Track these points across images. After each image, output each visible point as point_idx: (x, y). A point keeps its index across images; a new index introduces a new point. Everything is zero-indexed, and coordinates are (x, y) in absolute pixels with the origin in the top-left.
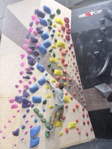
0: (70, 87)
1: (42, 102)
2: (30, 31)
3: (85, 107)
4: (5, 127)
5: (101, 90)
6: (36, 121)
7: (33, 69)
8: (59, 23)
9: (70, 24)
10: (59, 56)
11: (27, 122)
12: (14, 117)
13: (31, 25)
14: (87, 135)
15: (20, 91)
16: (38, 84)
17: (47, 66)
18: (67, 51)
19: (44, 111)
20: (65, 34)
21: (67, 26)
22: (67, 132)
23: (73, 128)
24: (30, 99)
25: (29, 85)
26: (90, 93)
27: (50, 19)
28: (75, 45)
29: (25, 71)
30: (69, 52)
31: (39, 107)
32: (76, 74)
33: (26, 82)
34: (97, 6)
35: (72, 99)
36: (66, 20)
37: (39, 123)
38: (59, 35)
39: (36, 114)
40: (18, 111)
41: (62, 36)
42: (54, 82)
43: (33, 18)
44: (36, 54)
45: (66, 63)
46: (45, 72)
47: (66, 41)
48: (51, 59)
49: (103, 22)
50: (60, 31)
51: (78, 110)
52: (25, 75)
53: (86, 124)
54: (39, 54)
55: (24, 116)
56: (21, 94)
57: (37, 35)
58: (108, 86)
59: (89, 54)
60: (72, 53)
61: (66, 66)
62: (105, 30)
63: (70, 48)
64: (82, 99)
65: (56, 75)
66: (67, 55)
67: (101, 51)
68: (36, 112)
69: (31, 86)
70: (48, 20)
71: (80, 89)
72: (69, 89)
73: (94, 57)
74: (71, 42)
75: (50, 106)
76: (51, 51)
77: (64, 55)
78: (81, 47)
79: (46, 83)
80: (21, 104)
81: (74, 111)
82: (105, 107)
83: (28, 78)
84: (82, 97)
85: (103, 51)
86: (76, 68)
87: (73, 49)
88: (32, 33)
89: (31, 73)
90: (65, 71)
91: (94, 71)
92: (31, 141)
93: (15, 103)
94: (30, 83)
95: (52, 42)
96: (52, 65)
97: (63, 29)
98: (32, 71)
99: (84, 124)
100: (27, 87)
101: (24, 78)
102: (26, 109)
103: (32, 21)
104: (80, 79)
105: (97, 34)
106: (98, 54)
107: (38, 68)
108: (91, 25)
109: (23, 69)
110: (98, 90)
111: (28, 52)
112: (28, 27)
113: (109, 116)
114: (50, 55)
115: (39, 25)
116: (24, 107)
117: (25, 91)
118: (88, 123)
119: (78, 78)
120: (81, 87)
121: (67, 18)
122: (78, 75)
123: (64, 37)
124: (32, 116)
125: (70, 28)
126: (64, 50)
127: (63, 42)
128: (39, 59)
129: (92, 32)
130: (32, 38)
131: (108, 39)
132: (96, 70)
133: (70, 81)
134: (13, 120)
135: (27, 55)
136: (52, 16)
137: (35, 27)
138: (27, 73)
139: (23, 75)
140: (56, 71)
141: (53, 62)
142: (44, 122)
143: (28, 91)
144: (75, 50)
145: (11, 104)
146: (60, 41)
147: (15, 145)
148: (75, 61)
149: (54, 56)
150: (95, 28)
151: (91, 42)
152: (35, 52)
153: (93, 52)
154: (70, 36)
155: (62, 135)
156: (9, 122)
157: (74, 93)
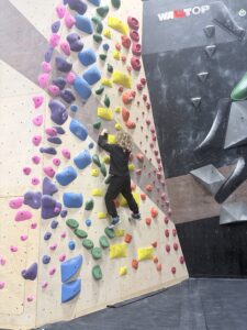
0: (139, 173)
1: (84, 206)
2: (54, 43)
3: (170, 214)
4: (3, 262)
5: (204, 179)
6: (72, 247)
7: (62, 132)
8: (118, 28)
9: (140, 32)
10: (117, 104)
11: (53, 248)
12: (23, 239)
13: (55, 28)
14: (174, 271)
15: (35, 182)
17: (91, 126)
19: (89, 224)
20: (130, 56)
21: (135, 36)
22: (135, 266)
23: (147, 258)
24: (59, 199)
25: (54, 168)
26: (180, 186)
27: (99, 18)
28: (151, 82)
29: (45, 137)
30: (139, 98)
31: (77, 215)
32: (152, 146)
33: (47, 162)
35: (143, 198)
36: (133, 23)
37: (80, 251)
38: (117, 58)
39: (72, 232)
40: (34, 226)
41: (124, 60)
43: (60, 13)
44: (69, 98)
45: (132, 120)
46: (89, 140)
47: (132, 71)
48: (101, 110)
49: (211, 34)
50: (118, 49)
51: (156, 222)
52: (46, 145)
53: (172, 249)
54: (74, 99)
55: (48, 237)
56: (38, 189)
57: (68, 54)
58: (217, 171)
59: (180, 101)
60: (145, 99)
61: (132, 127)
62: (215, 51)
63: (140, 89)
64: (163, 198)
66: (135, 103)
67: (205, 97)
68: (73, 226)
69: (60, 170)
70: (94, 20)
71: (159, 177)
72: (138, 178)
73: (190, 108)
74: (142, 74)
75: (100, 214)
76: (99, 92)
77: (127, 102)
78: (164, 86)
79: (92, 164)
80: (40, 210)
81: (148, 223)
83: (52, 152)
84: (163, 194)
85: (211, 95)
86: (153, 132)
87: (146, 91)
88: (58, 49)
89: (58, 142)
91: (191, 139)
92: (63, 288)
93: (25, 208)
94: (57, 163)
95: (103, 72)
96: (103, 123)
97: (126, 44)
98: (61, 137)
99: (168, 250)
100: (50, 173)
101: (42, 151)
102: (51, 221)
103: (56, 19)
104: (159, 157)
105: (199, 59)
106: (200, 102)
107: (74, 130)
108: (187, 38)
109: (41, 132)
110: (197, 180)
111: (50, 93)
112: (48, 35)
113: (217, 232)
114: (98, 101)
115: (74, 31)
116: (45, 216)
117: (46, 181)
118: (176, 249)
119: (156, 153)
120: (162, 173)
121: (133, 19)
122: (157, 148)
123: (129, 63)
124: (64, 236)
125: (140, 42)
126: (127, 92)
127: (126, 73)
128: (74, 109)
129: (187, 53)
130: (58, 60)
131: (220, 70)
132: (195, 137)
133: (141, 160)
134: (21, 245)
135: (47, 99)
136: (103, 12)
137: (63, 33)
138: (50, 140)
139: (41, 146)
140: (111, 139)
141: (106, 119)
142: (89, 248)
143: (54, 181)
144: (150, 93)
145: (15, 212)
146: (120, 70)
147: (29, 300)
148: (150, 116)
149: (107, 103)
150: (194, 45)
151: (186, 75)
152: (67, 93)
153: (188, 99)
154: (141, 60)
155: (125, 274)
156: (12, 250)
157: (148, 186)
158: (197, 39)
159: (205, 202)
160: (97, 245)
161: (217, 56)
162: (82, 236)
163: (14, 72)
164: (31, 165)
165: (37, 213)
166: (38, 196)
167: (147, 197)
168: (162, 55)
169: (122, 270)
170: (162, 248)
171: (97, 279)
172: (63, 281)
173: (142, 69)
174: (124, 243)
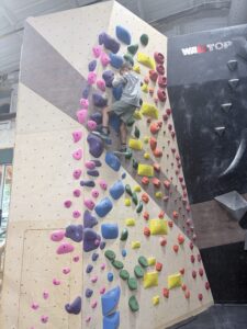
0: (166, 201)
1: (119, 237)
2: (91, 81)
3: (194, 240)
4: (45, 296)
5: (229, 205)
6: (111, 279)
7: (99, 164)
8: (146, 64)
9: (165, 65)
10: (146, 135)
11: (94, 281)
12: (65, 272)
13: (92, 67)
14: (201, 298)
15: (76, 215)
16: (110, 198)
18: (160, 125)
19: (124, 255)
20: (157, 89)
21: (161, 70)
22: (167, 296)
23: (175, 286)
24: (98, 231)
25: (93, 200)
26: (204, 212)
27: (129, 55)
28: (175, 112)
29: (84, 170)
30: (165, 128)
31: (114, 246)
32: (177, 173)
33: (87, 195)
34: (221, 33)
35: (171, 225)
36: (159, 58)
37: (118, 282)
38: (145, 91)
39: (110, 263)
40: (76, 259)
41: (151, 93)
42: (139, 191)
43: (96, 53)
45: (158, 149)
46: (122, 171)
47: (159, 103)
48: (132, 142)
49: (234, 69)
50: (147, 82)
51: (183, 248)
52: (85, 178)
53: (198, 275)
55: (89, 270)
56: (79, 222)
57: (104, 90)
58: (241, 197)
59: (205, 130)
60: (170, 128)
61: (159, 155)
62: (238, 84)
63: (166, 119)
64: (188, 224)
65: (142, 176)
66: (161, 133)
67: (228, 127)
68: (110, 257)
69: (99, 202)
70: (126, 58)
71: (185, 203)
72: (166, 206)
73: (214, 137)
74: (167, 105)
75: (133, 244)
77: (155, 132)
78: (188, 116)
79: (125, 194)
80: (82, 243)
81: (176, 250)
82: (235, 240)
83: (91, 184)
84: (188, 220)
85: (234, 125)
86: (177, 159)
87: (171, 121)
88: (95, 86)
89: (96, 174)
90: (157, 166)
91: (215, 167)
93: (67, 241)
94: (96, 195)
96: (134, 154)
97: (153, 77)
98: (98, 169)
99: (194, 276)
100: (90, 205)
101: (82, 184)
102: (92, 252)
103: (93, 58)
104: (184, 183)
105: (223, 91)
106: (223, 131)
107: (109, 162)
108: (210, 71)
109: (81, 166)
110: (222, 206)
111: (88, 128)
112: (86, 74)
113: (242, 257)
115: (109, 68)
116: (87, 249)
117: (87, 214)
118: (201, 275)
119: (181, 180)
120: (186, 199)
121: (160, 54)
122: (181, 175)
123: (156, 96)
124: (103, 268)
125: (165, 75)
126: (155, 123)
127: (154, 105)
128: (110, 142)
129: (211, 86)
130: (95, 97)
131: (243, 102)
132: (219, 164)
133: (168, 188)
134: (64, 279)
135: (85, 134)
136: (133, 50)
137: (99, 71)
138: (89, 173)
139: (81, 179)
140: (141, 168)
141: (136, 149)
142: (125, 278)
143: (93, 214)
144: (175, 123)
145: (57, 245)
148: (174, 145)
149: (137, 134)
150: (217, 78)
151: (210, 106)
153: (212, 128)
154: (166, 92)
155: (157, 303)
156: (55, 283)
157: (175, 213)
158: (220, 73)
159: (229, 228)
160: (132, 275)
161: (241, 88)
162: (119, 267)
163: (51, 107)
164: (71, 198)
165: (79, 246)
166: (79, 229)
167: (174, 225)
168: (187, 87)
169: (155, 298)
170: (189, 274)
171: (134, 310)
172: (104, 314)
173: (168, 100)
174: (155, 272)
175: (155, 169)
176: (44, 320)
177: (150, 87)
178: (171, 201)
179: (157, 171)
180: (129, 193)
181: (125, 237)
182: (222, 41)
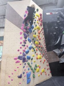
0: (41, 51)
1: (31, 59)
3: (48, 61)
4: (12, 74)
6: (29, 70)
7: (26, 41)
8: (38, 16)
9: (42, 17)
10: (37, 34)
11: (25, 70)
12: (18, 68)
13: (25, 16)
14: (49, 75)
15: (21, 53)
16: (29, 49)
17: (32, 39)
18: (41, 32)
19: (32, 64)
20: (40, 23)
22: (41, 74)
23: (43, 72)
24: (26, 57)
26: (50, 54)
28: (44, 29)
30: (42, 32)
32: (44, 44)
33: (23, 48)
35: (42, 57)
36: (41, 15)
37: (30, 70)
38: (37, 23)
40: (21, 64)
41: (39, 23)
42: (35, 48)
44: (28, 33)
45: (40, 38)
46: (31, 43)
47: (40, 26)
48: (34, 35)
50: (38, 21)
52: (23, 44)
54: (29, 33)
55: (24, 67)
56: (22, 55)
58: (59, 50)
59: (51, 34)
60: (43, 33)
61: (40, 39)
63: (42, 30)
65: (36, 44)
66: (41, 34)
68: (29, 64)
69: (26, 50)
71: (46, 51)
72: (41, 52)
73: (53, 35)
75: (34, 61)
76: (34, 31)
77: (39, 33)
78: (47, 30)
79: (32, 49)
81: (44, 63)
83: (24, 46)
84: (46, 56)
85: (58, 33)
86: (44, 40)
89: (25, 43)
90: (40, 42)
91: (53, 42)
92: (27, 80)
93: (18, 60)
94: (25, 48)
95: (35, 26)
96: (34, 39)
97: (39, 20)
98: (26, 42)
101: (22, 45)
103: (25, 14)
104: (46, 46)
106: (56, 34)
107: (29, 40)
109: (22, 41)
110: (55, 52)
113: (59, 65)
114: (33, 33)
116: (23, 62)
117: (23, 53)
118: (49, 69)
119: (45, 46)
123: (40, 24)
124: (27, 67)
125: (42, 19)
126: (39, 31)
128: (29, 35)
129: (53, 23)
131: (60, 27)
132: (54, 42)
133: (42, 47)
135: (23, 33)
136: (35, 12)
140: (36, 42)
141: (35, 37)
142: (32, 69)
144: (44, 31)
145: (16, 61)
146: (38, 26)
147: (20, 83)
148: (44, 37)
149: (35, 34)
150: (54, 21)
152: (27, 31)
153: (53, 33)
154: (42, 23)
155: (39, 76)
156: (15, 70)
157: (43, 54)
158: (55, 20)
159: (56, 58)
160: (34, 69)
161: (60, 24)
162: (30, 67)
164: (19, 49)
165: (21, 61)
166: (21, 57)
167: (43, 57)
168: (47, 22)
169: (39, 75)
170: (46, 69)
171: (34, 77)
172: (27, 78)
173: (42, 26)
174: (39, 68)
175: (39, 43)
176: (12, 80)
177: (38, 22)
178: (43, 51)
179: (40, 43)
180: (33, 48)
181: (32, 59)
182: (56, 12)
